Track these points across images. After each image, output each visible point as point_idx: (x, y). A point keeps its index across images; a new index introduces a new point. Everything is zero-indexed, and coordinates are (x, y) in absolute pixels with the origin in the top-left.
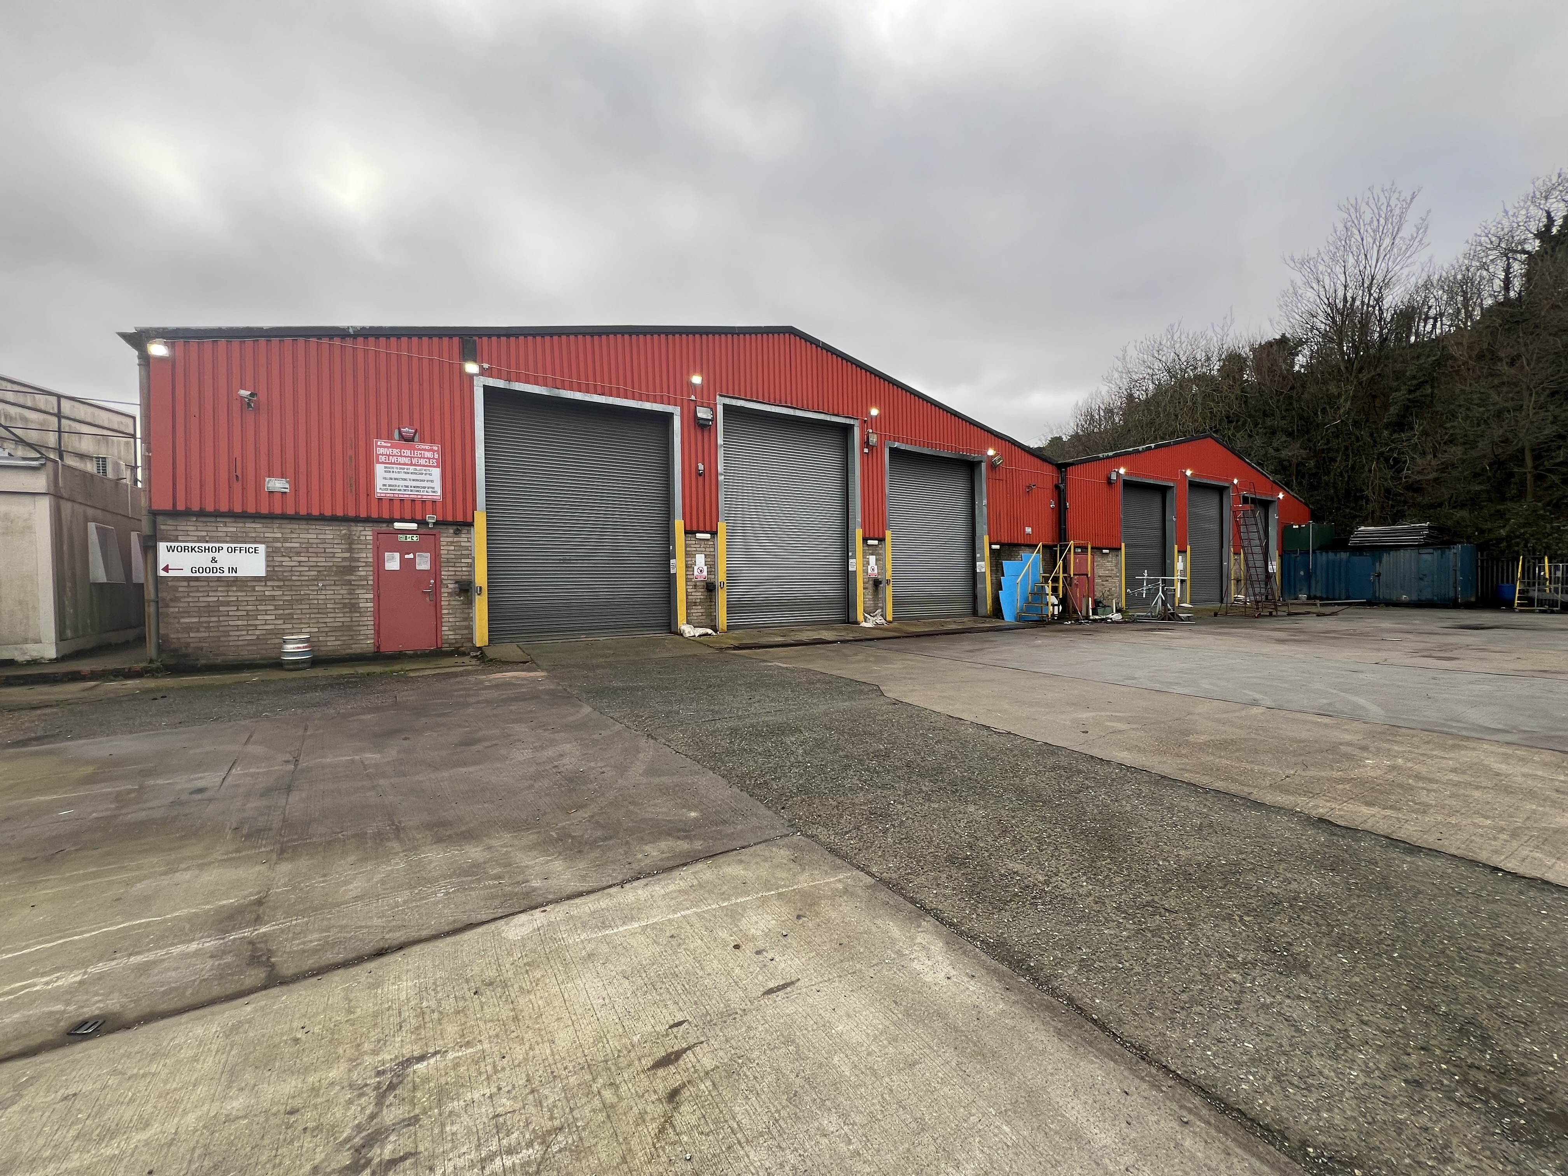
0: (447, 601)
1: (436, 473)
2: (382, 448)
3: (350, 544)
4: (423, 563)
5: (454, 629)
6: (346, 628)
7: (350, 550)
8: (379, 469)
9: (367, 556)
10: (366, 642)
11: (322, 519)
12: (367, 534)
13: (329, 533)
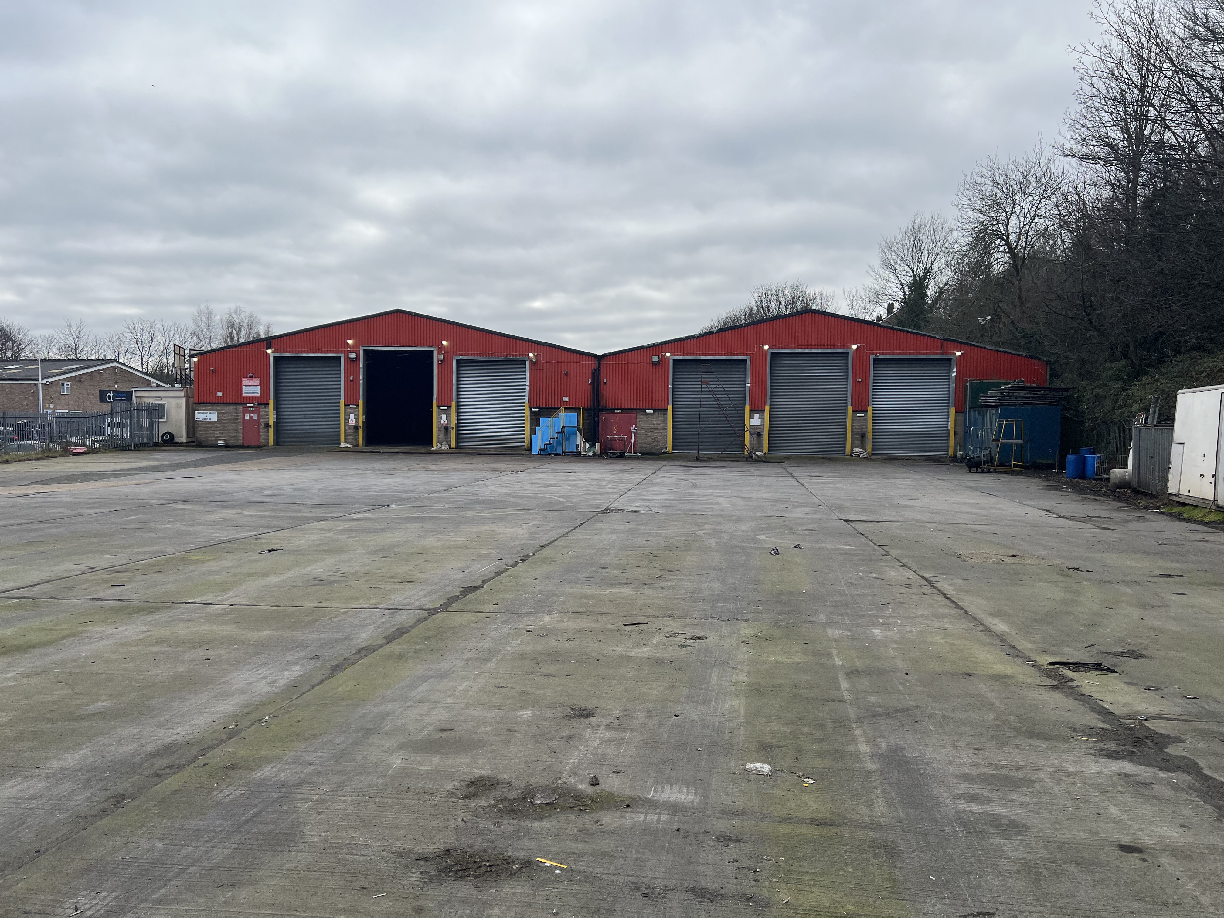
0: (262, 430)
1: (259, 387)
2: (245, 381)
3: (237, 410)
4: (255, 417)
5: (264, 439)
6: (235, 437)
7: (237, 413)
8: (244, 387)
9: (241, 415)
10: (240, 442)
11: (230, 403)
12: (240, 408)
13: (231, 408)
